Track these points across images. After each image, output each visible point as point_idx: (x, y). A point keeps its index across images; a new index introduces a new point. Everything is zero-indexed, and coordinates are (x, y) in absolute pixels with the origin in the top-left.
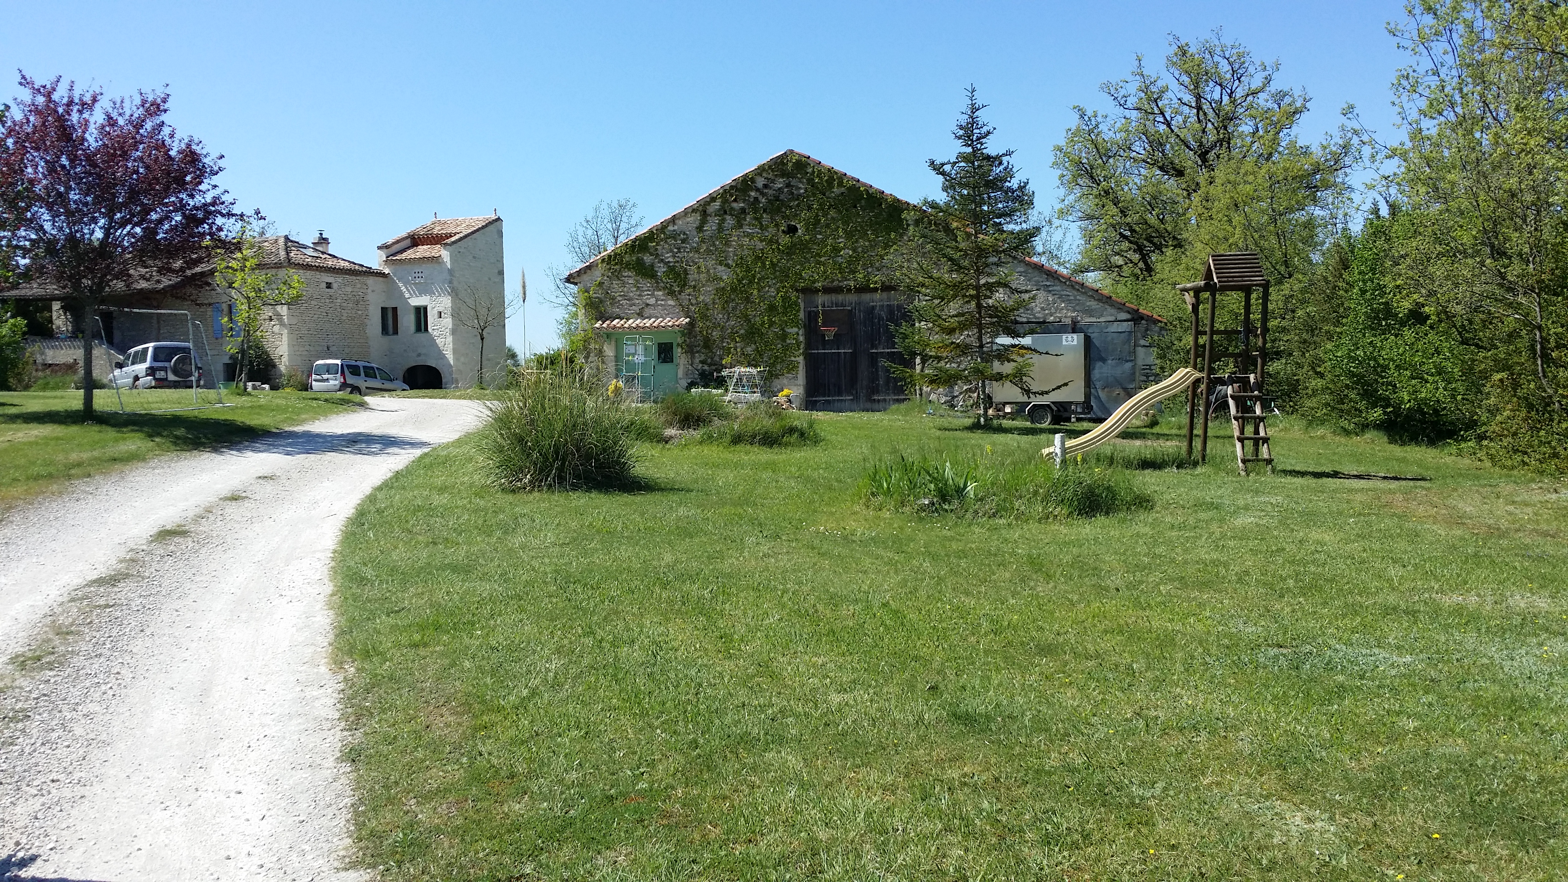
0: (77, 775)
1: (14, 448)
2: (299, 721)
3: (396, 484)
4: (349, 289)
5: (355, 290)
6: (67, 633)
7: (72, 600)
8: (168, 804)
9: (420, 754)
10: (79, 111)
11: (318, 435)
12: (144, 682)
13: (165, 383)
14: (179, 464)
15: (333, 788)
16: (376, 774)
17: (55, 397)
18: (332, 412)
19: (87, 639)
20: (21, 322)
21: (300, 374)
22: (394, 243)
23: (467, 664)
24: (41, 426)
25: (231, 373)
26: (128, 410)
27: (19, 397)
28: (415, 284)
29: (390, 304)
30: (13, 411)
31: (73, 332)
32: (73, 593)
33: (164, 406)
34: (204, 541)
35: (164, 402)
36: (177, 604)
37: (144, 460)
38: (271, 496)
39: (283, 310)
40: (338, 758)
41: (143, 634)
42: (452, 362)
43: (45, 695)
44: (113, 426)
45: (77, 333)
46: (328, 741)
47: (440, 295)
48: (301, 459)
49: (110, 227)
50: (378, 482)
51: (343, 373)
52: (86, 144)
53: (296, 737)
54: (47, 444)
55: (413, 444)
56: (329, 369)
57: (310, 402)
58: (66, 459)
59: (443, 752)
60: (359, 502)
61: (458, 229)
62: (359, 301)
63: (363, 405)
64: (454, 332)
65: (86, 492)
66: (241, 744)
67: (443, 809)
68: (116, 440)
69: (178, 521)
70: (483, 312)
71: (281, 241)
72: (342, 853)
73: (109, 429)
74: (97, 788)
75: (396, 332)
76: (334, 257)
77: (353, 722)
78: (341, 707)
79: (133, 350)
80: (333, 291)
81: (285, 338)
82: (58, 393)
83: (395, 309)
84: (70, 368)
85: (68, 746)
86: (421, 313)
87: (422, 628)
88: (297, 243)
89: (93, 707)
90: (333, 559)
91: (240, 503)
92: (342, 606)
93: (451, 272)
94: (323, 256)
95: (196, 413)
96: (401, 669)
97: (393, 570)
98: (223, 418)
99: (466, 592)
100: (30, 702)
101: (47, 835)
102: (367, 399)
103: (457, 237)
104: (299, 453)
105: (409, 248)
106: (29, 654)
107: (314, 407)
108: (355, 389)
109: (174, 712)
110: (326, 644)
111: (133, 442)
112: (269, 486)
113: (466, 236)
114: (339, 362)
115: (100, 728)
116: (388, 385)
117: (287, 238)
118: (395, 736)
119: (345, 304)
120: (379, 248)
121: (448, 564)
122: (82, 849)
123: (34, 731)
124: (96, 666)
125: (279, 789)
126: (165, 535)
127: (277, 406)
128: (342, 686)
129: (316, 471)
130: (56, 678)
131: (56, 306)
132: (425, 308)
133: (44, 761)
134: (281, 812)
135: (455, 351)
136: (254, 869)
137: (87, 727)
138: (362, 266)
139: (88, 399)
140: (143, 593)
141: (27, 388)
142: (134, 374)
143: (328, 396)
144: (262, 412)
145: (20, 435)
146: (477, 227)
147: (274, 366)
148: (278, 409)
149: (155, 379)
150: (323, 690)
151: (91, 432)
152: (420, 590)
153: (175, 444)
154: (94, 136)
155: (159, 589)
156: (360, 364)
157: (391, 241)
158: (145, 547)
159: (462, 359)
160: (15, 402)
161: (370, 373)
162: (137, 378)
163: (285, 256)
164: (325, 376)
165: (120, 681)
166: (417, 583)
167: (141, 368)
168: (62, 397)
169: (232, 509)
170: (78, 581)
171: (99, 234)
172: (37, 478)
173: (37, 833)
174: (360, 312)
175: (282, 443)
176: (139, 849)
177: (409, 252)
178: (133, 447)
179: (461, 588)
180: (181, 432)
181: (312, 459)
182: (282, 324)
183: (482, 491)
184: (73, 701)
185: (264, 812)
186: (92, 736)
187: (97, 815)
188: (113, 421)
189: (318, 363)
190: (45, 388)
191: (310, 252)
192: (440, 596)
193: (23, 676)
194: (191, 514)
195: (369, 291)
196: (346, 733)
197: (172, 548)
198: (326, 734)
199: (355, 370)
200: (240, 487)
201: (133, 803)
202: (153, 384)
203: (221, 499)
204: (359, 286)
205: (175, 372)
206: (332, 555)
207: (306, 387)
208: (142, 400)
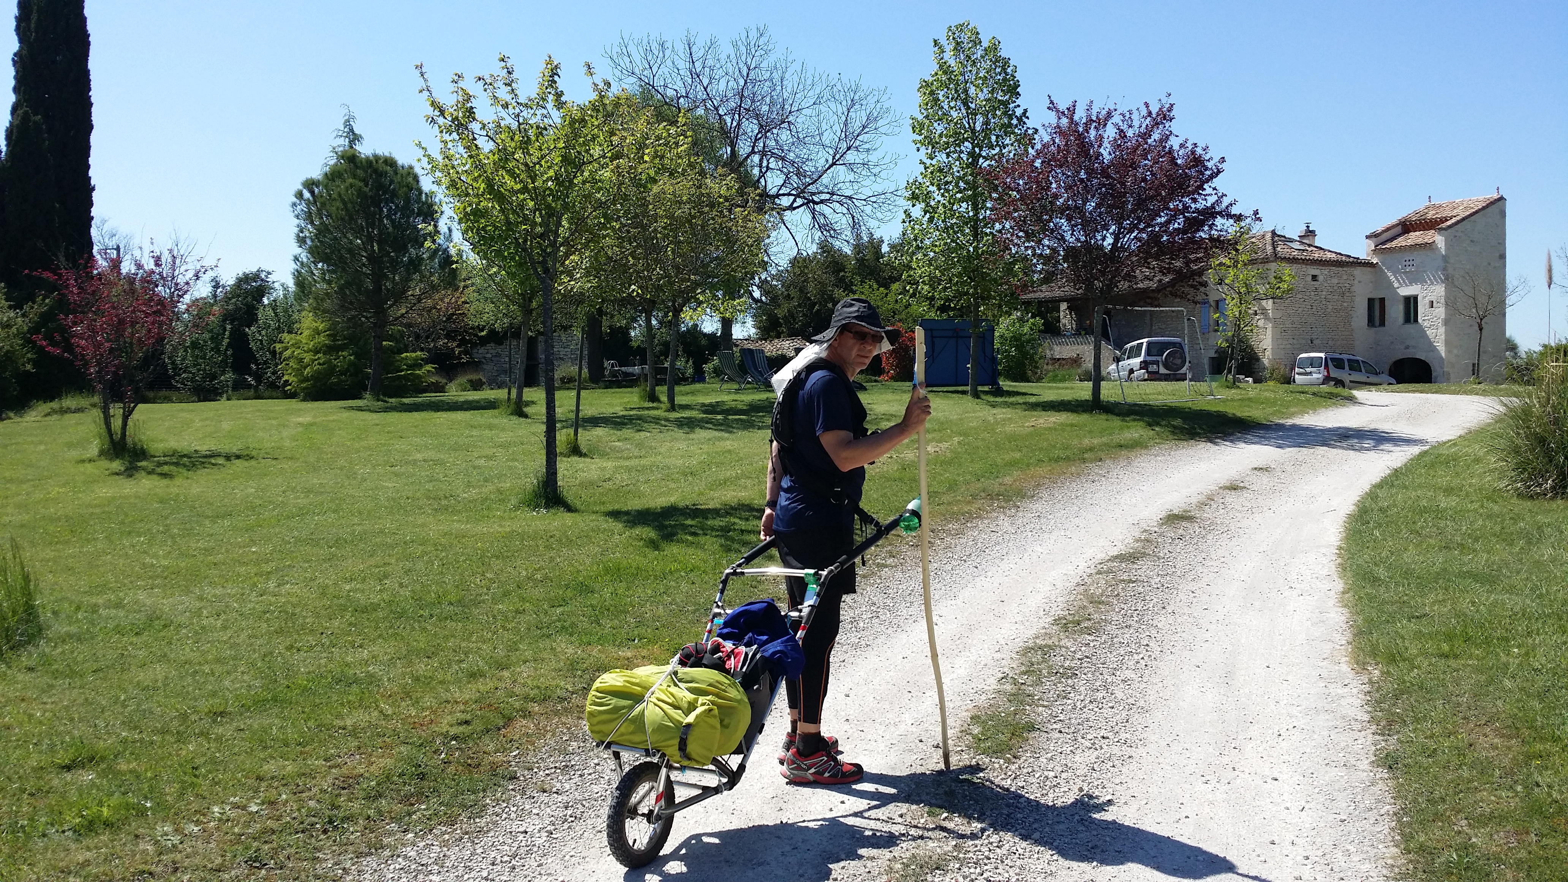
0: (1123, 736)
1: (1036, 433)
2: (1327, 717)
3: (1396, 483)
4: (1335, 281)
5: (1341, 281)
6: (1100, 603)
7: (1099, 573)
8: (1208, 778)
9: (1465, 773)
10: (1095, 127)
11: (1307, 429)
12: (1171, 657)
13: (1157, 376)
14: (1178, 452)
15: (1371, 792)
16: (1417, 786)
17: (1067, 388)
18: (1321, 406)
19: (1117, 610)
20: (1039, 321)
21: (1282, 367)
22: (1384, 232)
23: (1508, 683)
24: (1057, 414)
25: (1218, 366)
26: (1129, 400)
27: (1037, 387)
28: (1404, 273)
29: (1377, 295)
30: (1033, 399)
31: (1077, 330)
32: (1099, 567)
33: (1160, 397)
34: (1210, 527)
35: (1159, 394)
36: (1192, 586)
37: (1146, 447)
38: (1268, 488)
39: (1269, 304)
40: (1373, 762)
41: (1164, 611)
42: (1443, 355)
43: (1087, 657)
44: (1118, 415)
45: (1082, 330)
46: (1359, 742)
47: (1432, 283)
48: (1291, 452)
49: (1119, 233)
50: (1376, 479)
51: (1326, 367)
52: (1101, 158)
53: (1326, 733)
54: (1063, 430)
55: (1408, 441)
56: (1312, 362)
57: (1298, 396)
58: (1081, 444)
59: (1492, 776)
60: (1358, 498)
61: (1455, 212)
62: (1345, 293)
63: (1352, 400)
64: (1446, 322)
65: (1100, 475)
66: (1271, 731)
67: (1500, 837)
68: (1121, 429)
69: (1184, 506)
70: (1482, 300)
71: (1268, 237)
72: (1390, 862)
73: (1115, 417)
74: (1142, 751)
75: (1382, 323)
76: (1321, 249)
77: (1384, 727)
78: (1369, 709)
79: (1128, 346)
80: (1319, 283)
81: (1269, 332)
82: (1066, 384)
83: (1382, 300)
84: (1076, 361)
85: (1113, 708)
86: (1411, 303)
87: (1450, 637)
88: (1284, 237)
89: (1129, 674)
90: (1339, 555)
91: (1239, 492)
92: (1356, 605)
93: (1445, 258)
94: (1310, 249)
95: (1190, 404)
96: (1431, 679)
97: (1407, 573)
98: (1215, 409)
99: (1495, 604)
100: (1076, 662)
101: (1104, 787)
102: (1356, 393)
103: (1454, 220)
104: (1290, 447)
105: (1399, 235)
106: (1070, 618)
107: (1302, 401)
108: (1339, 383)
109: (1202, 689)
110: (1344, 642)
111: (1136, 431)
112: (1265, 478)
113: (1463, 219)
114: (1322, 355)
115: (1138, 695)
116: (1373, 379)
117: (1273, 233)
118: (1435, 749)
119: (1330, 297)
120: (1367, 237)
121: (1468, 572)
122: (1136, 807)
123: (1082, 689)
124: (1128, 636)
125: (1315, 783)
126: (1173, 519)
127: (1266, 398)
128: (1367, 688)
129: (1310, 465)
130: (1095, 643)
131: (1064, 306)
132: (1415, 298)
133: (1094, 718)
134: (1320, 806)
135: (1447, 343)
136: (1300, 858)
137: (1126, 692)
138: (1349, 256)
139: (1096, 390)
140: (1160, 572)
141: (1039, 380)
142: (1129, 367)
143: (1315, 389)
144: (1252, 404)
145: (1041, 421)
146: (1476, 208)
147: (1258, 360)
148: (1267, 402)
149: (1147, 372)
150: (1347, 689)
151: (1100, 421)
152: (1440, 597)
153: (1173, 433)
154: (1108, 150)
155: (1174, 570)
156: (1345, 357)
157: (1380, 229)
158: (1156, 529)
159: (1455, 351)
160: (1035, 392)
161: (1355, 366)
162: (1132, 371)
163: (1272, 251)
164: (1309, 370)
165: (1150, 653)
166: (1436, 590)
167: (1136, 362)
168: (1072, 388)
169: (1231, 498)
170: (1101, 556)
171: (1110, 240)
172: (1058, 460)
173: (1096, 783)
174: (1345, 304)
175: (1273, 435)
176: (1187, 817)
177: (1400, 239)
178: (1136, 435)
179: (1487, 600)
180: (1178, 422)
181: (1304, 453)
182: (1267, 318)
183: (1494, 495)
184: (1111, 666)
185: (1303, 804)
186: (1131, 701)
187: (1145, 776)
188: (1116, 411)
189: (1301, 356)
190: (1054, 379)
191: (1296, 246)
192: (1465, 605)
193: (1067, 637)
194: (1194, 500)
195: (1356, 282)
196: (1378, 737)
197: (1181, 531)
198: (1357, 735)
199: (1339, 364)
200: (1238, 478)
201: (1176, 771)
202: (1146, 377)
203: (1221, 488)
204: (1345, 277)
205: (1166, 366)
206: (1337, 551)
207: (1288, 380)
208: (1141, 392)
